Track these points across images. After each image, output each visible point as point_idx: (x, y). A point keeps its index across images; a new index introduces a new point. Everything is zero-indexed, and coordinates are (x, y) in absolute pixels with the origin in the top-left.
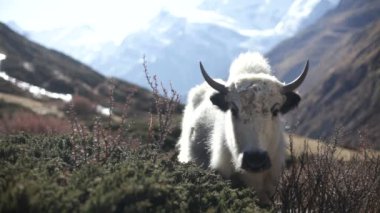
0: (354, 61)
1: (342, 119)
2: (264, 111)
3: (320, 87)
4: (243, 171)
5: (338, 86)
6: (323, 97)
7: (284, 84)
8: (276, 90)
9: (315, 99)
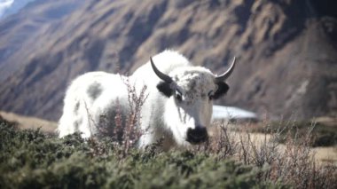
0: (52, 48)
1: (42, 99)
2: (203, 95)
3: (22, 71)
4: (188, 144)
5: (38, 70)
6: (24, 79)
7: (216, 76)
8: (211, 80)
9: (18, 82)
